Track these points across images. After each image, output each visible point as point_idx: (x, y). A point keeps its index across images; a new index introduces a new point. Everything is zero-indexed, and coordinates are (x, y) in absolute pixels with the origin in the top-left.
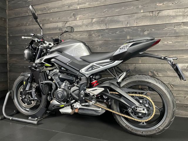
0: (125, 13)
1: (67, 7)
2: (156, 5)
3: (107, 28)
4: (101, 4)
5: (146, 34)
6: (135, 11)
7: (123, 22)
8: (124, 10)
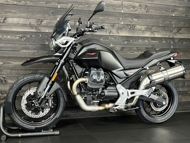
0: (108, 22)
1: (44, 2)
2: (133, 20)
3: (92, 34)
4: (85, 8)
5: (126, 43)
6: (117, 22)
7: (107, 30)
8: (107, 19)
